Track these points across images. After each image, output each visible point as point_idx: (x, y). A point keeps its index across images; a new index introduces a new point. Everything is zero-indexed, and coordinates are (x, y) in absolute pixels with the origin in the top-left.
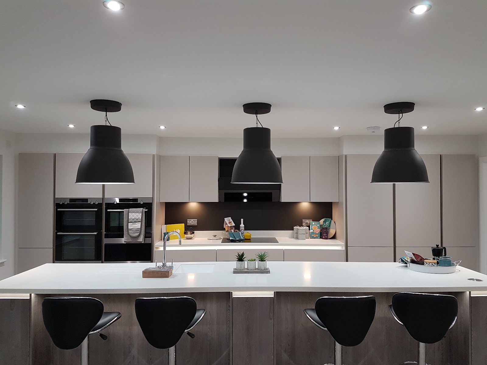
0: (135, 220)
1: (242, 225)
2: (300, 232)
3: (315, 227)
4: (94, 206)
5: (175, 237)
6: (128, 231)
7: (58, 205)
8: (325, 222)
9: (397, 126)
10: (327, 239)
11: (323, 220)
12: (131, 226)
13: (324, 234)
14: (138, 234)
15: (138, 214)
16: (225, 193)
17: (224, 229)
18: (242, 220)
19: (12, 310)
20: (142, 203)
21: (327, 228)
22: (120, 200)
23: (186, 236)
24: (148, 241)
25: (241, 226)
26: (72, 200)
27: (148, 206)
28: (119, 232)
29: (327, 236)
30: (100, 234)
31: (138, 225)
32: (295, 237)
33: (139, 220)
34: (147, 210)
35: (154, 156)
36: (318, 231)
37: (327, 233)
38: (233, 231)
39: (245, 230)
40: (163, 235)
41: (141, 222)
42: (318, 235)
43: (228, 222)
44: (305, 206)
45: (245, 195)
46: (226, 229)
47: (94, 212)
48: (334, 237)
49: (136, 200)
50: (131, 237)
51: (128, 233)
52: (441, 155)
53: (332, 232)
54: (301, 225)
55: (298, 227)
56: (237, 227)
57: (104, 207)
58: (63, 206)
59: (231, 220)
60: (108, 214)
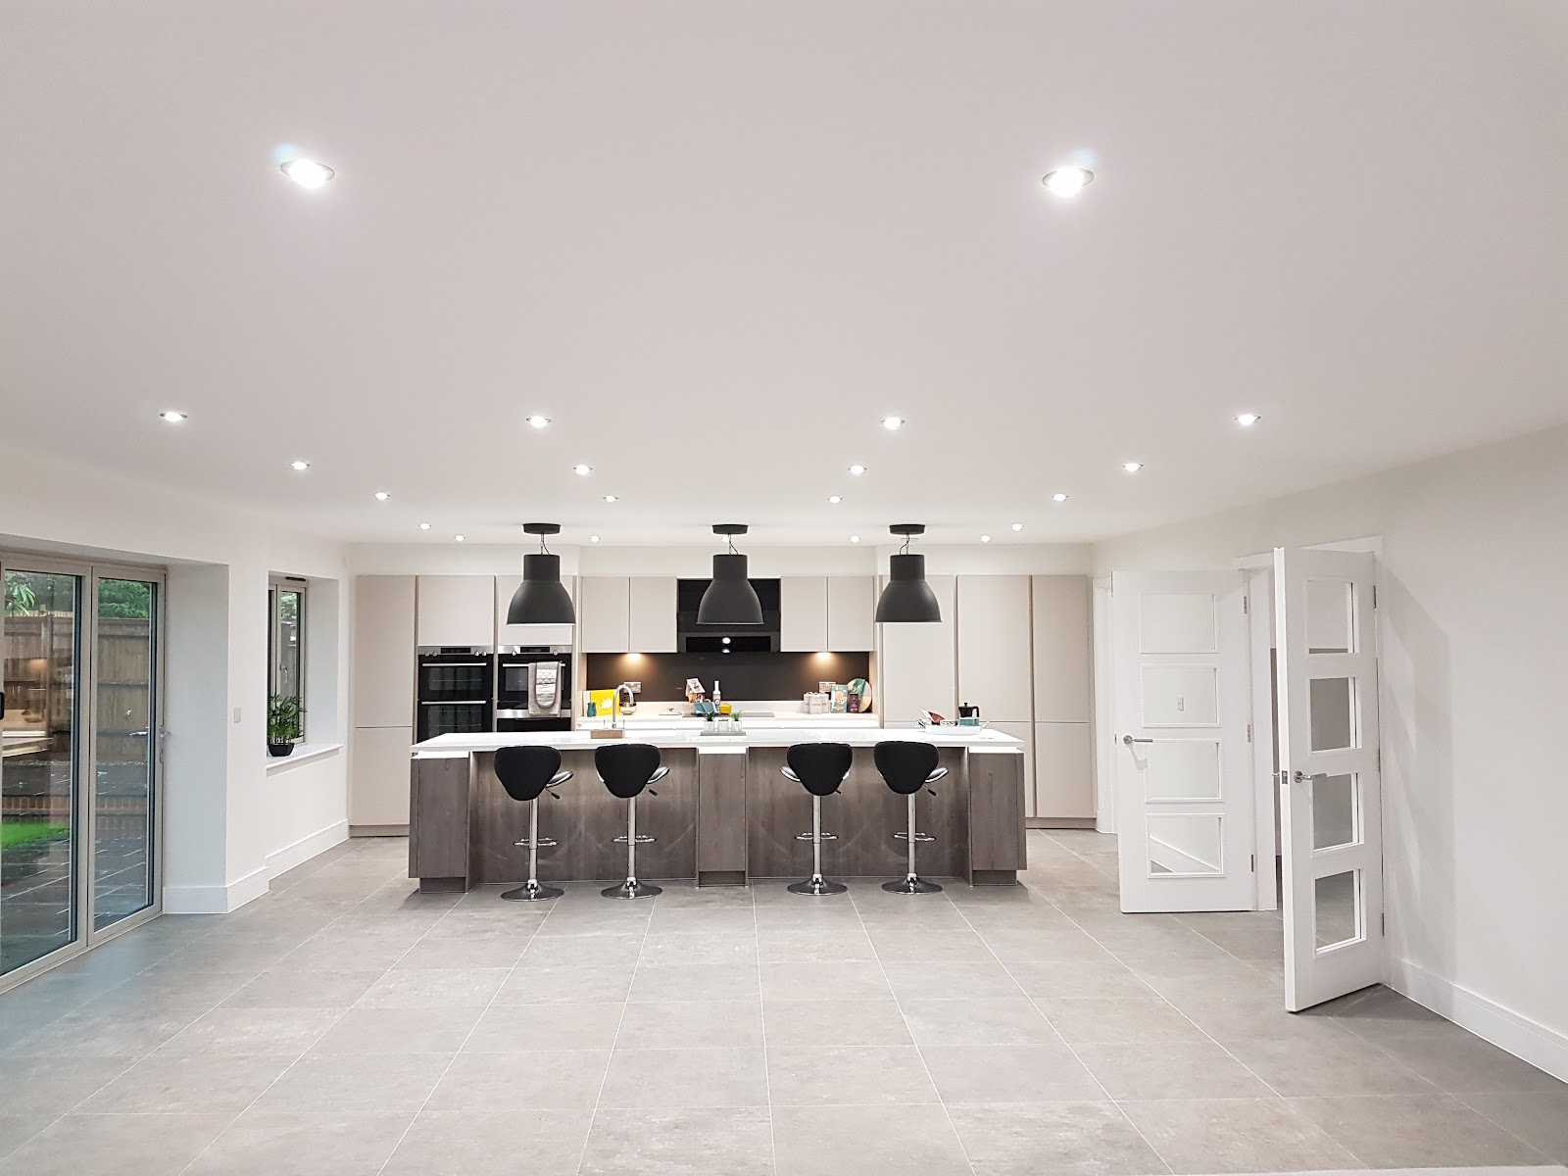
0: (547, 680)
1: (717, 692)
2: (812, 702)
3: (840, 693)
4: (481, 658)
5: (605, 712)
6: (535, 698)
7: (422, 659)
8: (856, 685)
9: (904, 553)
10: (857, 712)
11: (853, 682)
12: (540, 690)
13: (853, 705)
14: (551, 702)
15: (550, 671)
16: (688, 639)
17: (687, 699)
18: (717, 683)
19: (447, 770)
20: (556, 653)
21: (857, 695)
22: (522, 649)
23: (623, 709)
24: (567, 713)
25: (714, 693)
26: (444, 649)
27: (566, 658)
28: (518, 699)
29: (858, 707)
30: (490, 702)
31: (551, 689)
32: (806, 710)
33: (552, 681)
34: (564, 665)
35: (575, 578)
36: (844, 700)
37: (858, 703)
38: (701, 701)
39: (722, 700)
40: (586, 707)
41: (556, 683)
42: (844, 708)
43: (694, 686)
44: (824, 660)
45: (726, 641)
46: (690, 699)
47: (480, 669)
48: (869, 710)
49: (546, 649)
50: (540, 706)
51: (536, 701)
52: (1031, 577)
53: (865, 702)
54: (817, 690)
55: (813, 695)
56: (709, 695)
57: (496, 660)
58: (432, 659)
59: (698, 684)
60: (502, 670)
